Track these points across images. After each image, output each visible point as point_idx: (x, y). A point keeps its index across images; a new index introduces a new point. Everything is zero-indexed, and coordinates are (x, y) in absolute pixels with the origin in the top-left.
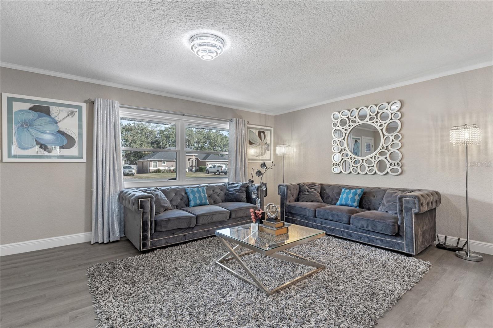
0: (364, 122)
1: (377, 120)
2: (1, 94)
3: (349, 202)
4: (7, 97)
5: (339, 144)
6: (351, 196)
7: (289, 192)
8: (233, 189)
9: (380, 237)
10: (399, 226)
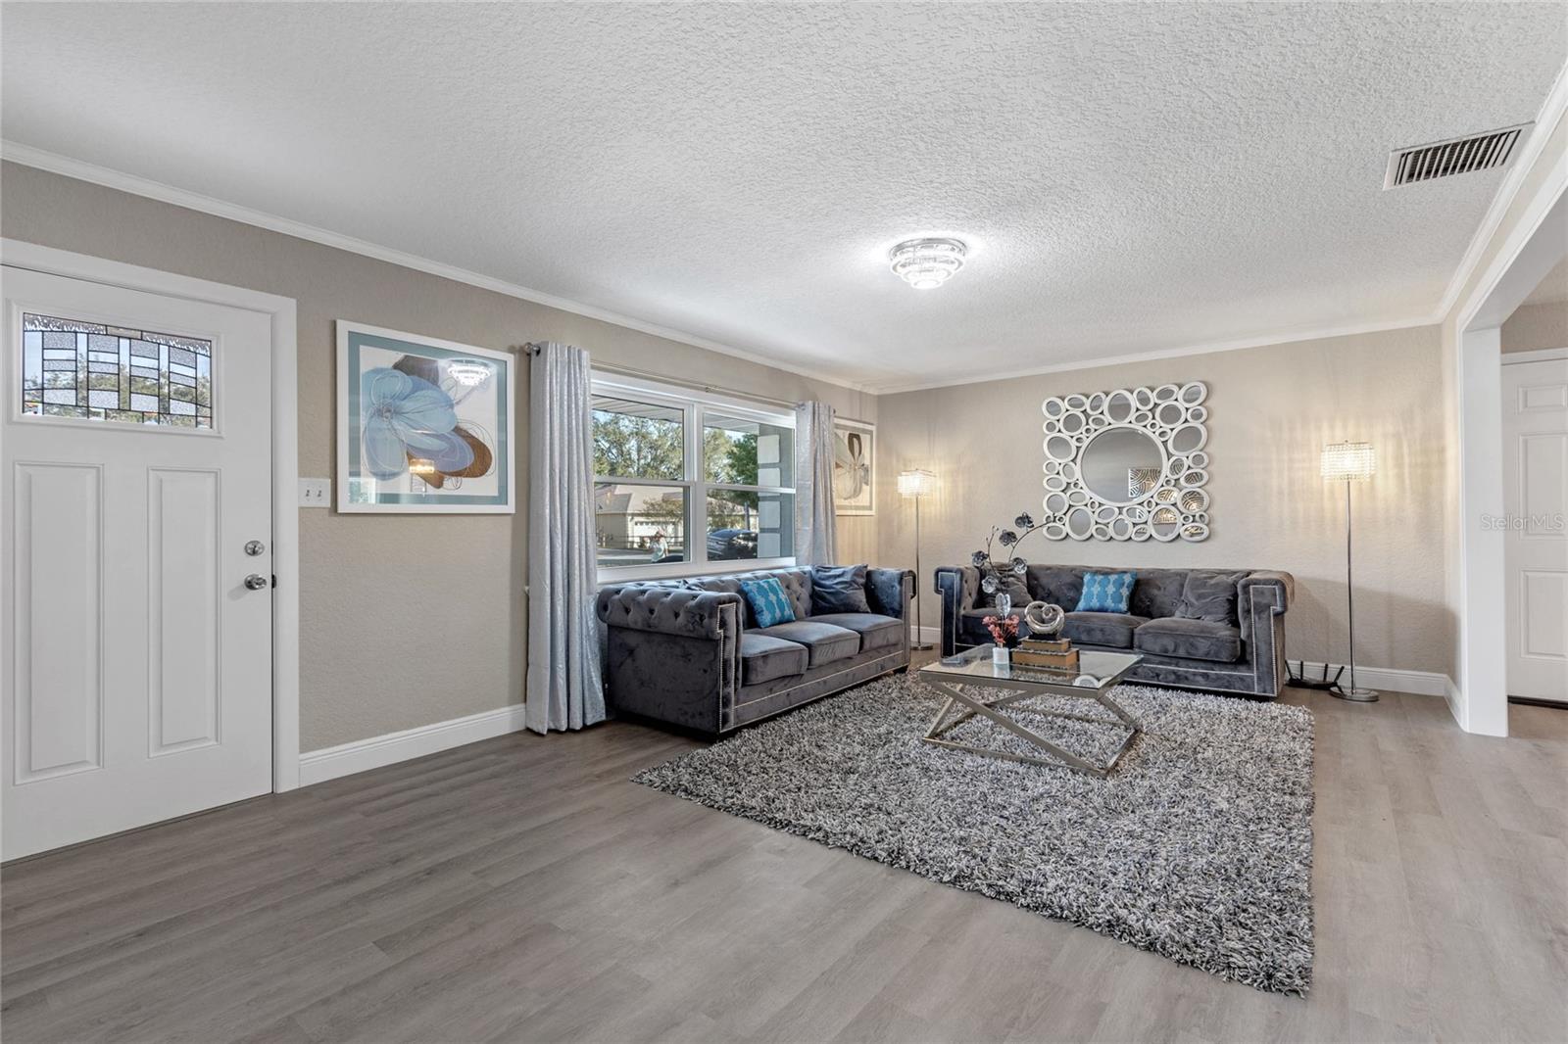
0: (1124, 424)
1: (1154, 421)
2: (334, 324)
3: (1109, 603)
4: (349, 332)
5: (1061, 472)
6: (1111, 589)
7: (966, 586)
8: (836, 581)
9: (1203, 668)
10: (1243, 643)
